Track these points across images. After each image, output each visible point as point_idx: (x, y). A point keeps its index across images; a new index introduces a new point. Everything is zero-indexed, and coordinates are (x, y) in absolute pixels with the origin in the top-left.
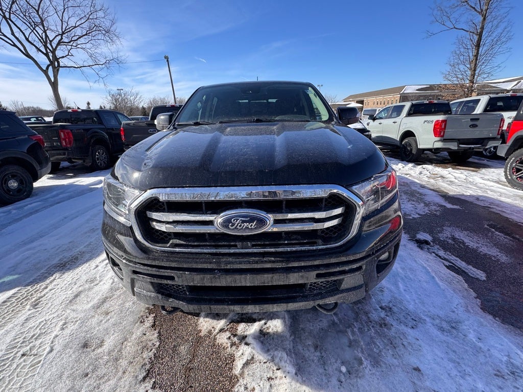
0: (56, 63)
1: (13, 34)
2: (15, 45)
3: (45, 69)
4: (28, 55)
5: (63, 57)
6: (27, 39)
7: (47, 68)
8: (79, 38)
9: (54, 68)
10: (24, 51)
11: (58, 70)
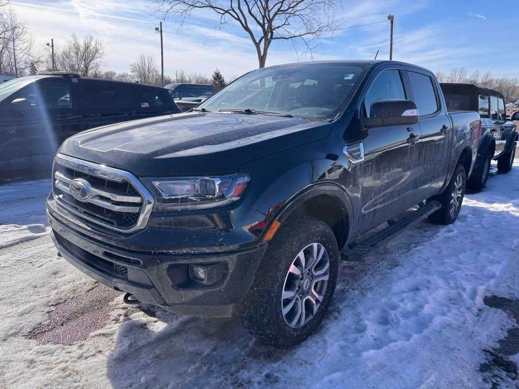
0: (270, 35)
1: (239, 8)
2: (239, 19)
3: (258, 42)
4: (247, 28)
5: (279, 27)
6: (250, 12)
7: (260, 41)
8: (297, 4)
9: (266, 40)
10: (244, 24)
11: (269, 42)
